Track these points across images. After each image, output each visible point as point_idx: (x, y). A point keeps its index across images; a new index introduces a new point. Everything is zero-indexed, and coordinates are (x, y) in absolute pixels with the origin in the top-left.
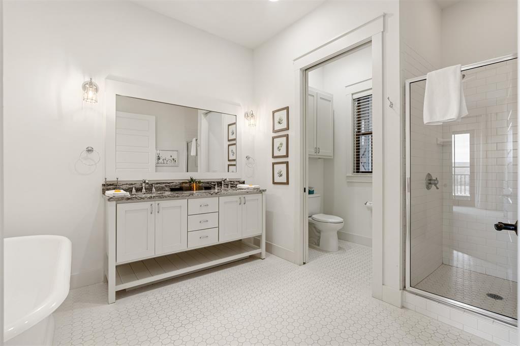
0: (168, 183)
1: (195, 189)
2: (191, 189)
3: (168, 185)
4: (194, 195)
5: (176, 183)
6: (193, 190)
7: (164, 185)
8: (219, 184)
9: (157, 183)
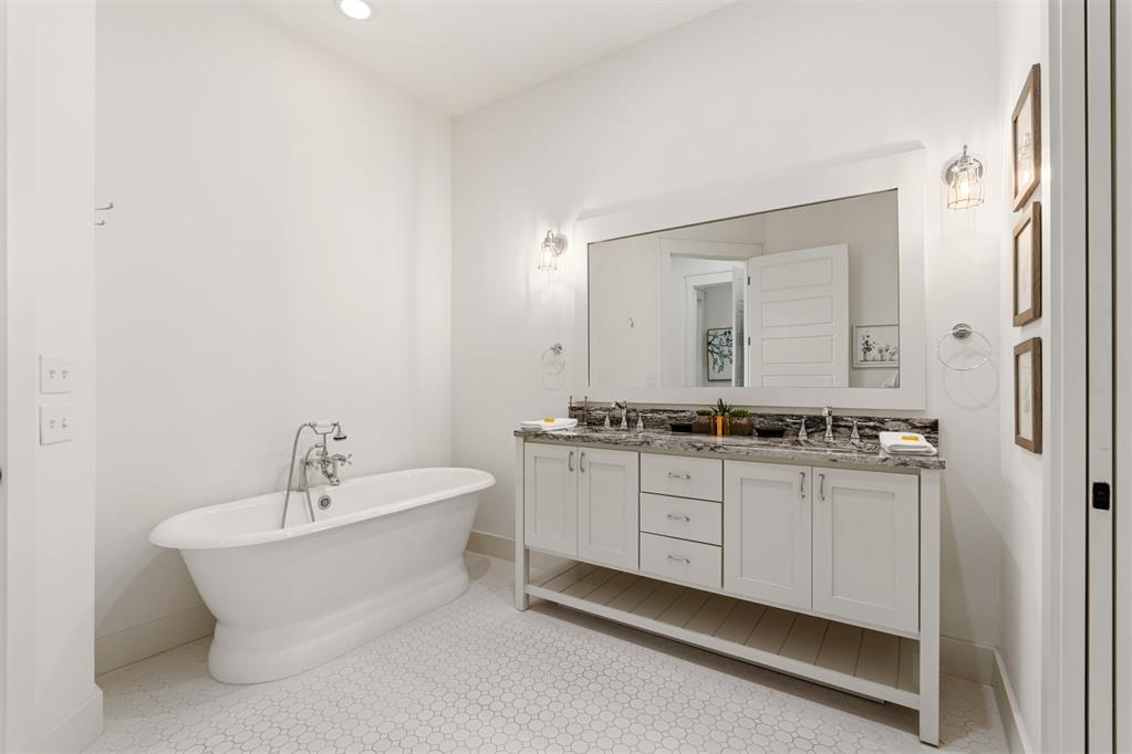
0: (674, 412)
1: (719, 431)
2: (709, 430)
3: (675, 415)
4: (652, 445)
5: (692, 413)
6: (715, 434)
7: (664, 416)
8: (815, 424)
9: (652, 411)
